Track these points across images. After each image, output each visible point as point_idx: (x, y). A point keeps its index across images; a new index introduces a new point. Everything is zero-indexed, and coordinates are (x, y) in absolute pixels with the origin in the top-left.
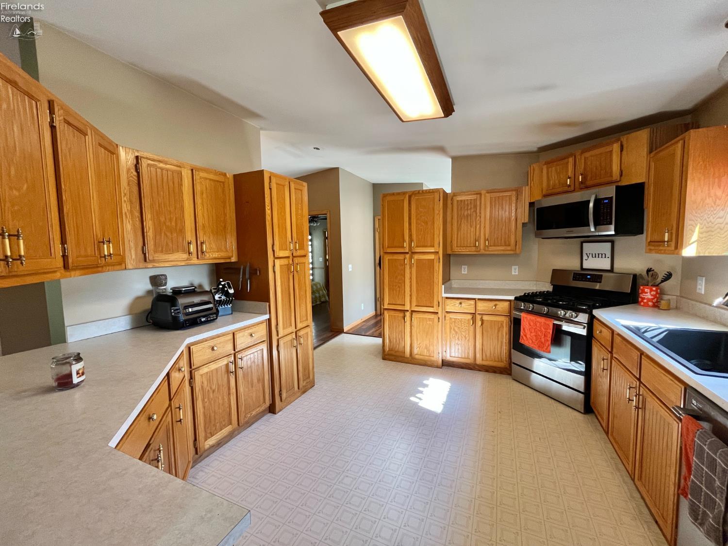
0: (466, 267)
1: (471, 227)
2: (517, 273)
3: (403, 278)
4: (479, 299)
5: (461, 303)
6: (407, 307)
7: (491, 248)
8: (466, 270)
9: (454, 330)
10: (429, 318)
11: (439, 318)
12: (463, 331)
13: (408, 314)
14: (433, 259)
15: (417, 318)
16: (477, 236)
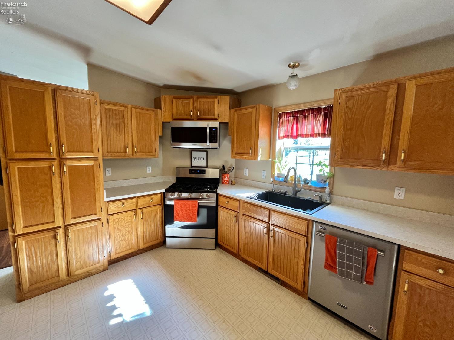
0: (110, 169)
1: (120, 135)
2: (150, 172)
3: (50, 191)
4: (139, 197)
5: (123, 204)
6: (59, 222)
7: (138, 154)
8: (110, 172)
9: (118, 229)
10: (91, 227)
11: (102, 223)
12: (127, 227)
13: (61, 232)
14: (93, 166)
15: (74, 231)
16: (126, 143)
